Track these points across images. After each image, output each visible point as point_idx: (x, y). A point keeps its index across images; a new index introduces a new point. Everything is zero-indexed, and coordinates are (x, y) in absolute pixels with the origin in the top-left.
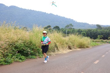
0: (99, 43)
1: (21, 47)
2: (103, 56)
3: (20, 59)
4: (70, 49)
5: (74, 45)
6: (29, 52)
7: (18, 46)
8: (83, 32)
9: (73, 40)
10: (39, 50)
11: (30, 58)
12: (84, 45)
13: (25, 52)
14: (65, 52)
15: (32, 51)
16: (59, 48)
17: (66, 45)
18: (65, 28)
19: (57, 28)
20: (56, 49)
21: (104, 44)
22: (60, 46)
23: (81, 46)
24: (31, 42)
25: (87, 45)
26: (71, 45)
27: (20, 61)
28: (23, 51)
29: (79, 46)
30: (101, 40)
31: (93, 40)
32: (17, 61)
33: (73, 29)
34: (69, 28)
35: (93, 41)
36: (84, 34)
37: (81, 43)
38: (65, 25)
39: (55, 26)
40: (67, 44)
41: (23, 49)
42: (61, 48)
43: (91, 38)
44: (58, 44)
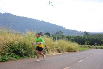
0: (86, 49)
1: (16, 48)
2: (88, 57)
3: (15, 58)
4: (59, 52)
5: (62, 49)
6: (23, 52)
7: (13, 47)
8: (71, 39)
9: (62, 44)
10: (31, 51)
11: (23, 58)
12: (72, 49)
13: (19, 52)
14: (54, 54)
15: (26, 52)
16: (49, 51)
17: (56, 49)
18: (55, 35)
19: (48, 34)
20: (46, 51)
21: (90, 49)
22: (50, 49)
23: (70, 50)
24: (25, 44)
25: (74, 49)
26: (60, 48)
27: (15, 59)
28: (17, 52)
29: (67, 50)
30: (88, 46)
31: (81, 45)
32: (12, 60)
33: (63, 35)
34: (59, 34)
35: (81, 47)
36: (73, 40)
37: (69, 47)
38: (56, 32)
39: (46, 33)
40: (56, 47)
41: (17, 50)
42: (51, 51)
43: (79, 44)
44: (48, 47)
